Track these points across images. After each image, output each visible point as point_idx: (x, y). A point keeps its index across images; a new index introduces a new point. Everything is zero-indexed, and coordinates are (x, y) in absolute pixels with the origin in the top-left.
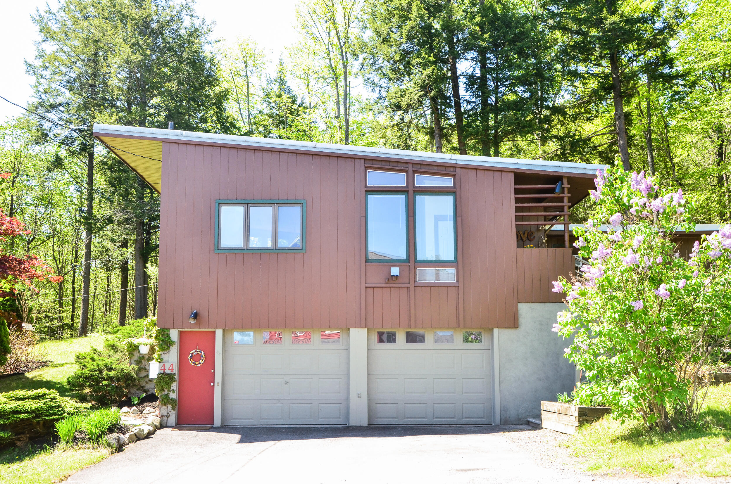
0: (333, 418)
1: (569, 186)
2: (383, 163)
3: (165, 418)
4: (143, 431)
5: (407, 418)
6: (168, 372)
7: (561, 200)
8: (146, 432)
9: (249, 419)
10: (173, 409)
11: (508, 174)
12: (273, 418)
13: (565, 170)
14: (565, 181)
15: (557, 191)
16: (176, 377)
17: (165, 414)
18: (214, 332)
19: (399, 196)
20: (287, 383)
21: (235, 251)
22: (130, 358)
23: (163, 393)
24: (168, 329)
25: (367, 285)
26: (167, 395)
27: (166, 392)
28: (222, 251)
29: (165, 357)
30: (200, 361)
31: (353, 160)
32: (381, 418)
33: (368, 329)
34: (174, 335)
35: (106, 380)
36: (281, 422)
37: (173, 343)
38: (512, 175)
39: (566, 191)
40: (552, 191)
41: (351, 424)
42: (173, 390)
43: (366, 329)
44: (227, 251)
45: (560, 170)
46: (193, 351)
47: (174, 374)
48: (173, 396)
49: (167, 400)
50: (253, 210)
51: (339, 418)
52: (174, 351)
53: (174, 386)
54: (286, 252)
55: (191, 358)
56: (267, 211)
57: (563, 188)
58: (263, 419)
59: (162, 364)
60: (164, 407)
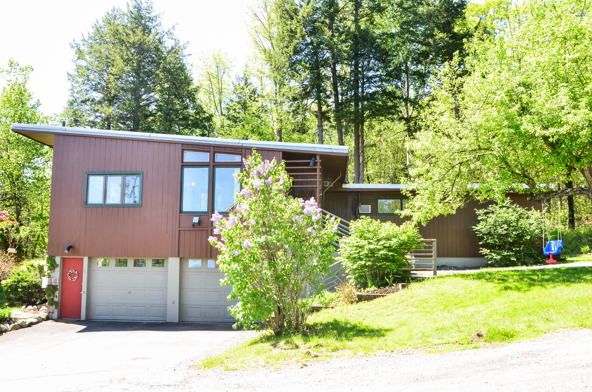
0: (159, 317)
1: (320, 161)
2: (194, 146)
3: (51, 314)
4: (26, 322)
5: (207, 318)
6: (53, 284)
7: (315, 170)
8: (27, 323)
9: (106, 315)
10: (56, 308)
11: (278, 153)
12: (120, 316)
13: (317, 150)
14: (318, 157)
15: (311, 164)
16: (58, 287)
17: (51, 311)
18: (83, 258)
19: (205, 168)
20: (130, 293)
21: (97, 206)
22: (40, 274)
23: (50, 298)
24: (54, 256)
25: (180, 229)
26: (53, 299)
27: (52, 297)
28: (89, 206)
29: (52, 275)
30: (75, 278)
31: (174, 144)
32: (189, 317)
33: (180, 258)
34: (58, 260)
35: (21, 288)
36: (125, 318)
37: (57, 266)
38: (281, 153)
39: (318, 164)
40: (308, 164)
41: (167, 321)
42: (56, 296)
43: (179, 258)
44: (93, 206)
45: (314, 150)
46: (71, 271)
47: (57, 286)
48: (56, 299)
49: (52, 303)
50: (110, 178)
51: (163, 317)
52: (58, 270)
53: (57, 293)
54: (129, 206)
55: (69, 275)
56: (118, 179)
57: (317, 162)
58: (114, 316)
59: (50, 279)
60: (51, 307)
